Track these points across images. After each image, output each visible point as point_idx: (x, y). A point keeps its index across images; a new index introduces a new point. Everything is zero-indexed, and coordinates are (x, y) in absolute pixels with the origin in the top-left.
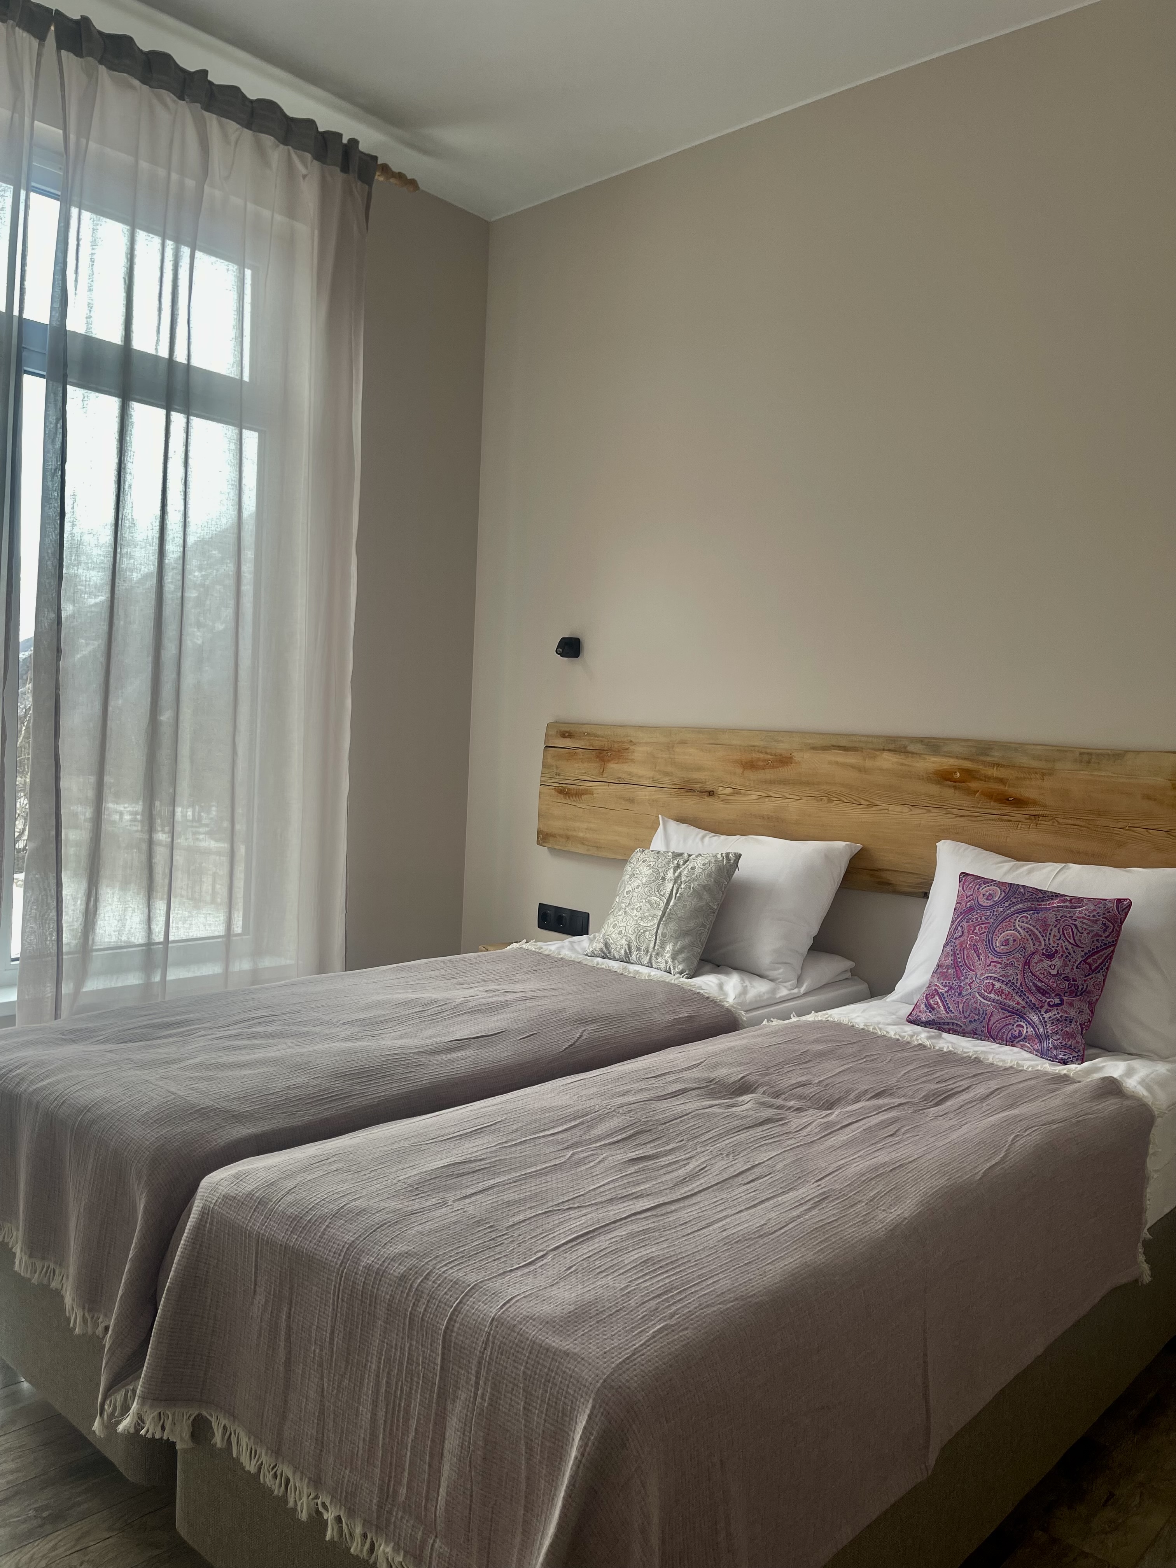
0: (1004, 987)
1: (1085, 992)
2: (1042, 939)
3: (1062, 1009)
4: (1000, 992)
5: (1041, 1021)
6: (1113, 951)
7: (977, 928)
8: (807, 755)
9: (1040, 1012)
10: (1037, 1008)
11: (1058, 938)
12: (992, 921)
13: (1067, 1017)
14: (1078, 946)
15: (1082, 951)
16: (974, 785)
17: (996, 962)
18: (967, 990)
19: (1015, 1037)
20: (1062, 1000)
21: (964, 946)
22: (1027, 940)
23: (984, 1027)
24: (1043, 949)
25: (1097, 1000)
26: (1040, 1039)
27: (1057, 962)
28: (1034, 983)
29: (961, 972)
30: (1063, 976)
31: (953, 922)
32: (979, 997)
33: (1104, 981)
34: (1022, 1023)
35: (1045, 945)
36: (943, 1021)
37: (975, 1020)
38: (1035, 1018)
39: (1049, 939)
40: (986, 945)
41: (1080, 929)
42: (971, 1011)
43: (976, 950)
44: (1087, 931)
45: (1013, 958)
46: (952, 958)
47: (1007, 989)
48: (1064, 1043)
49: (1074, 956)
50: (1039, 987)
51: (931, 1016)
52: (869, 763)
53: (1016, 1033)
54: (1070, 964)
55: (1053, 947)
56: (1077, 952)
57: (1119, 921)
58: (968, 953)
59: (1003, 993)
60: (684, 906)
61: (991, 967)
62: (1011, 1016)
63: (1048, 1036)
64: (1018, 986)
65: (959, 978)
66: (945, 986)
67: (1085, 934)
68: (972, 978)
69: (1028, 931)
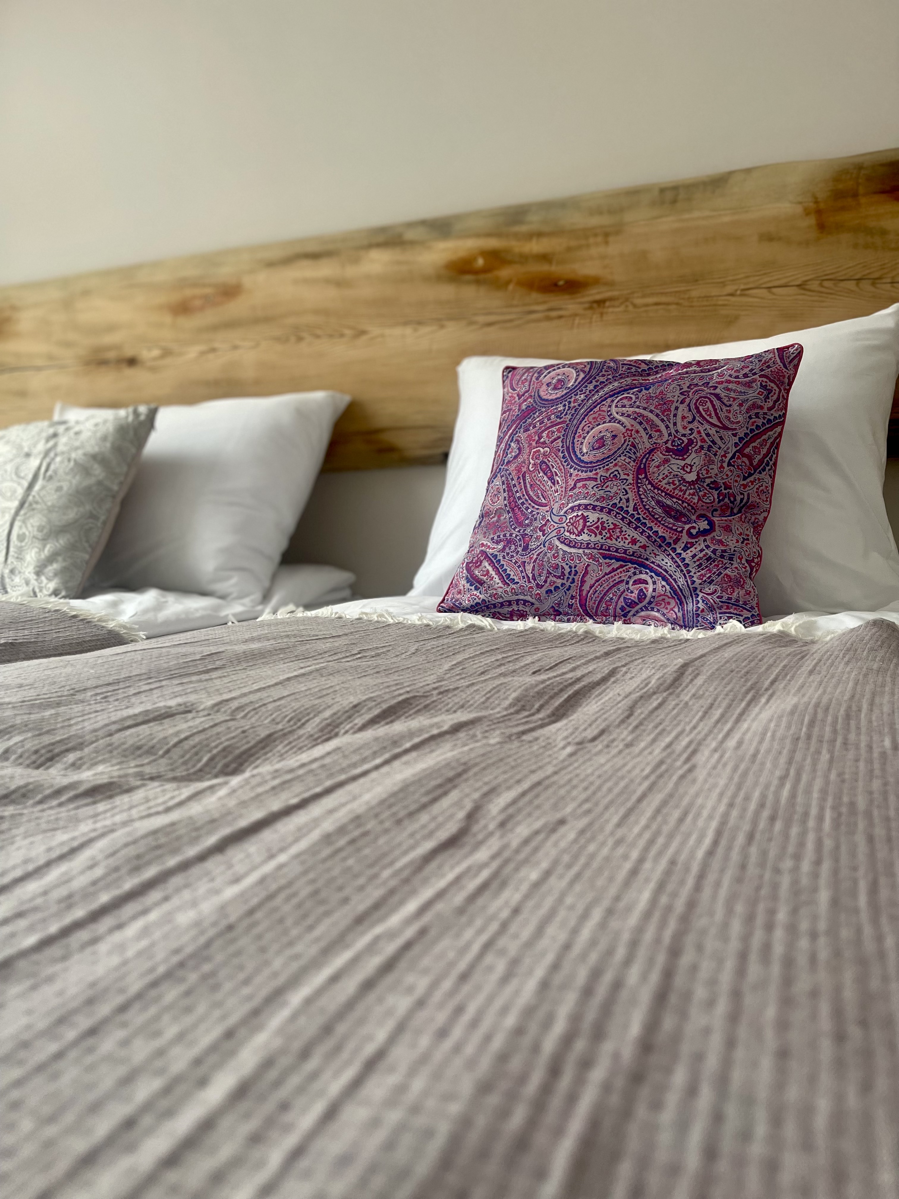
0: (605, 517)
1: (747, 507)
2: (662, 427)
3: (713, 539)
4: (600, 528)
5: (678, 566)
6: (780, 435)
7: (544, 434)
8: (262, 277)
9: (674, 550)
10: (669, 545)
11: (690, 419)
12: (569, 417)
13: (724, 551)
14: (725, 428)
15: (735, 435)
16: (505, 273)
17: (586, 479)
18: (537, 538)
19: (632, 604)
20: (711, 524)
21: (524, 470)
22: (637, 432)
23: (572, 597)
24: (666, 443)
25: (765, 519)
26: (680, 599)
27: (694, 458)
28: (658, 502)
29: (523, 514)
30: (708, 481)
31: (500, 440)
32: (561, 546)
33: (772, 485)
34: (643, 576)
35: (670, 435)
36: (501, 600)
37: (557, 588)
38: (666, 562)
39: (675, 424)
40: (564, 457)
41: (725, 400)
42: (549, 573)
43: (547, 471)
44: (737, 402)
45: (616, 465)
46: (506, 494)
47: (609, 520)
48: (725, 596)
49: (723, 446)
50: (668, 506)
51: (481, 596)
52: (351, 271)
53: (634, 596)
54: (717, 459)
55: (684, 435)
56: (726, 438)
57: (786, 380)
58: (532, 479)
59: (604, 528)
60: (59, 489)
61: (576, 491)
62: (621, 566)
63: (695, 589)
64: (631, 512)
65: (521, 524)
66: (498, 543)
67: (735, 407)
68: (544, 517)
69: (638, 418)
